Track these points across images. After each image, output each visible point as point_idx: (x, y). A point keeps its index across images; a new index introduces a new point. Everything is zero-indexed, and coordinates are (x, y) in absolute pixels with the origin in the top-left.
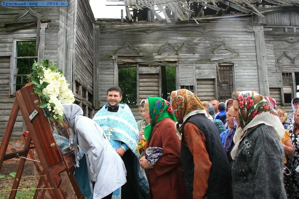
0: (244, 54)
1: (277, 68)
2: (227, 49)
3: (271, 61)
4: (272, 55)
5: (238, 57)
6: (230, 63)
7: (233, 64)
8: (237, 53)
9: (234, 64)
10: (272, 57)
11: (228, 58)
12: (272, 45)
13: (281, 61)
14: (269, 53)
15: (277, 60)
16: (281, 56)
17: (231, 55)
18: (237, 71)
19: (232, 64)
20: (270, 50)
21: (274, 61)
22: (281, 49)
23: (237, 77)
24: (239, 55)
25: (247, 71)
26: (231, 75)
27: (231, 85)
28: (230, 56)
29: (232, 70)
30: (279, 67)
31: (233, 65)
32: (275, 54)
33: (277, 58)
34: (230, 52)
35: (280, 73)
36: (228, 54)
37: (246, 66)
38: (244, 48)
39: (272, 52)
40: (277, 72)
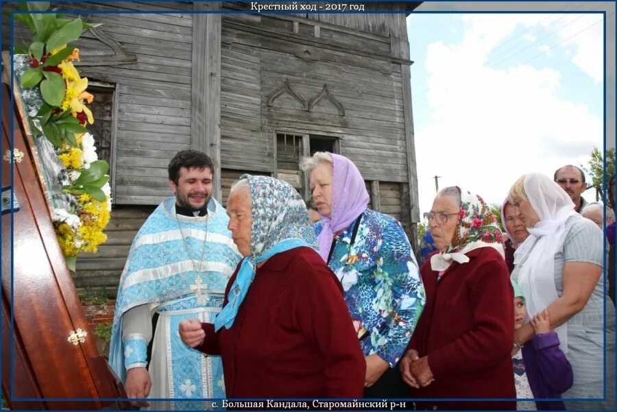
0: (152, 61)
1: (265, 120)
2: (97, 39)
3: (250, 100)
4: (254, 85)
5: (133, 66)
6: (104, 82)
7: (112, 86)
8: (129, 55)
9: (118, 85)
10: (254, 90)
11: (99, 64)
12: (257, 60)
13: (276, 103)
14: (247, 78)
15: (265, 100)
16: (278, 90)
17: (110, 59)
18: (123, 107)
19: (108, 86)
20: (249, 71)
21: (258, 100)
22: (279, 73)
23: (123, 126)
24: (135, 60)
25: (156, 111)
26: (107, 118)
27: (105, 148)
28: (104, 61)
29: (110, 104)
30: (269, 117)
31: (114, 89)
32: (262, 82)
33: (267, 93)
34: (108, 48)
35: (271, 134)
36: (101, 53)
37: (155, 94)
38: (153, 43)
39: (254, 76)
40: (262, 129)
